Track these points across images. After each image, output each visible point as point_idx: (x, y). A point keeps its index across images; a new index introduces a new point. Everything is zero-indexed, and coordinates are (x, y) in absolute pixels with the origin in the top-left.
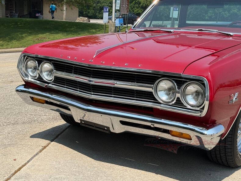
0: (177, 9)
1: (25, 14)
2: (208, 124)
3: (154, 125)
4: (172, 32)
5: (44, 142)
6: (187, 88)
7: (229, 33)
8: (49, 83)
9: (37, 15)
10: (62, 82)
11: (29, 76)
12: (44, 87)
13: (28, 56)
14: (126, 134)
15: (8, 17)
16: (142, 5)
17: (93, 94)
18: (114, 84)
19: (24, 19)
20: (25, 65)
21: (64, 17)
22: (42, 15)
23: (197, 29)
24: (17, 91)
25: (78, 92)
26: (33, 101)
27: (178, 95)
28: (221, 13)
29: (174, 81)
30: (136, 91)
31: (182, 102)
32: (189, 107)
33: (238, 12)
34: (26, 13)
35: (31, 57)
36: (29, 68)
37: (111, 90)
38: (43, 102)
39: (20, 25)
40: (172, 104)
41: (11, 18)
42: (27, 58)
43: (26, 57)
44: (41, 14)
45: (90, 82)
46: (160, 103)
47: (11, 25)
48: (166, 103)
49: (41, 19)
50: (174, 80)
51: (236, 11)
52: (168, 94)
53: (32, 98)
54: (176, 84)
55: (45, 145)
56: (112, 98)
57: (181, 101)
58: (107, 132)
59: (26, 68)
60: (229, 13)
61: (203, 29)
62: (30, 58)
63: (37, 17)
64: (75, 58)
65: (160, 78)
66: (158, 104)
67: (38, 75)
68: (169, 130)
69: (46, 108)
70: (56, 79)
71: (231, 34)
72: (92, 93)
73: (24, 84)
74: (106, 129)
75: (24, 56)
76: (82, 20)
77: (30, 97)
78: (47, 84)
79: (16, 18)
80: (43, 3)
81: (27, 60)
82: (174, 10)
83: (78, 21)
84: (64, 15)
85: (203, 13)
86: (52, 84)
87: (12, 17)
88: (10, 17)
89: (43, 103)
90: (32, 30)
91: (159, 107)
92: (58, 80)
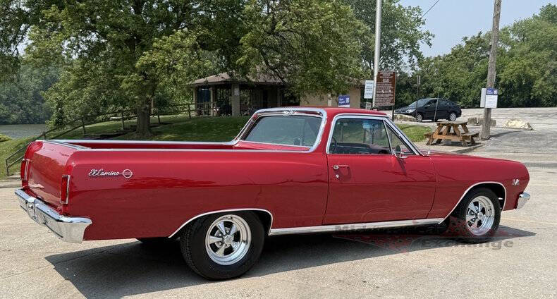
0: (495, 92)
82: (487, 94)
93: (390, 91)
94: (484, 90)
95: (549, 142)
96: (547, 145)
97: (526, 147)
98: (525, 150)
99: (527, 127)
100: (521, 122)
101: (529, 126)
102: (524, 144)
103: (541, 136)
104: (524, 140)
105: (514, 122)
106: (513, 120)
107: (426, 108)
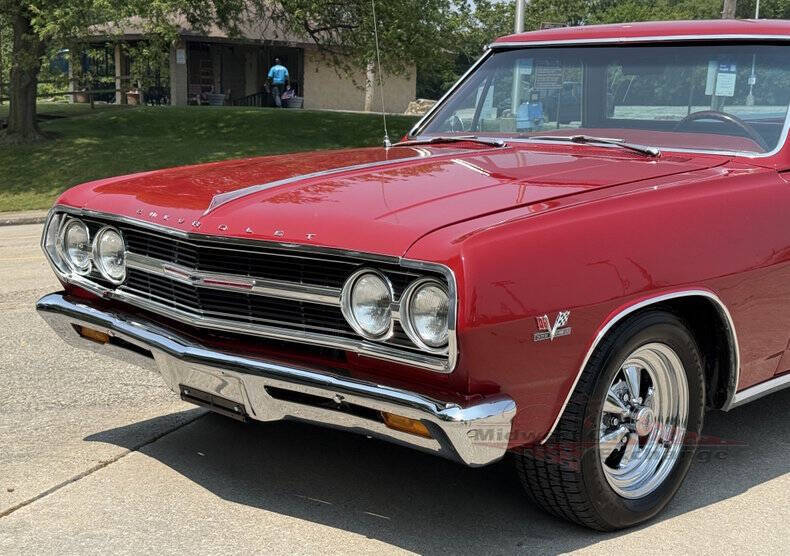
1: (248, 94)
2: (468, 394)
3: (342, 398)
4: (501, 145)
5: (112, 450)
6: (416, 296)
7: (648, 149)
8: (114, 287)
10: (142, 283)
11: (73, 266)
12: (101, 296)
13: (69, 214)
14: (289, 423)
15: (195, 103)
17: (205, 315)
18: (250, 287)
19: (240, 110)
20: (62, 236)
21: (368, 100)
22: (301, 95)
23: (571, 138)
24: (41, 307)
25: (174, 309)
26: (82, 336)
27: (397, 315)
29: (387, 278)
30: (305, 304)
31: (408, 334)
32: (423, 347)
35: (75, 216)
36: (71, 247)
37: (246, 302)
38: (102, 338)
39: (224, 131)
40: (387, 341)
41: (205, 107)
42: (67, 219)
43: (65, 215)
44: (296, 94)
45: (196, 282)
46: (360, 338)
47: (200, 130)
48: (375, 339)
49: (296, 109)
50: (387, 274)
52: (374, 314)
53: (78, 329)
54: (390, 285)
55: (108, 459)
56: (249, 325)
57: (403, 332)
58: (240, 418)
59: (65, 247)
61: (586, 137)
62: (72, 220)
64: (166, 217)
65: (357, 269)
66: (353, 341)
67: (91, 265)
68: (379, 412)
69: (108, 353)
70: (132, 274)
71: (655, 151)
72: (202, 312)
73: (63, 289)
74: (236, 409)
75: (58, 213)
77: (74, 326)
78: (108, 290)
79: (218, 108)
80: (303, 56)
81: (67, 224)
83: (409, 114)
84: (368, 95)
86: (124, 290)
87: (208, 104)
88: (203, 104)
89: (103, 343)
90: (261, 144)
91: (355, 349)
92: (135, 279)
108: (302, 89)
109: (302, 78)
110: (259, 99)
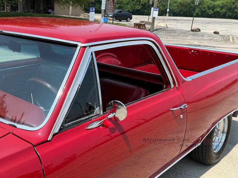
0: (158, 10)
9: (49, 11)
15: (26, 12)
16: (142, 3)
21: (70, 13)
22: (54, 11)
28: (206, 11)
33: (220, 10)
34: (42, 8)
51: (218, 10)
60: (213, 11)
63: (49, 13)
76: (84, 16)
82: (154, 10)
83: (81, 17)
84: (70, 11)
85: (191, 11)
93: (112, 6)
94: (152, 8)
95: (179, 34)
96: (178, 35)
97: (170, 36)
98: (170, 37)
99: (166, 26)
100: (163, 24)
101: (167, 26)
102: (169, 35)
103: (174, 31)
104: (168, 33)
105: (160, 24)
106: (159, 23)
107: (117, 14)
108: (54, 9)
109: (54, 6)
110: (43, 11)
